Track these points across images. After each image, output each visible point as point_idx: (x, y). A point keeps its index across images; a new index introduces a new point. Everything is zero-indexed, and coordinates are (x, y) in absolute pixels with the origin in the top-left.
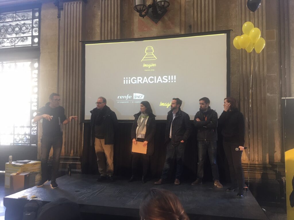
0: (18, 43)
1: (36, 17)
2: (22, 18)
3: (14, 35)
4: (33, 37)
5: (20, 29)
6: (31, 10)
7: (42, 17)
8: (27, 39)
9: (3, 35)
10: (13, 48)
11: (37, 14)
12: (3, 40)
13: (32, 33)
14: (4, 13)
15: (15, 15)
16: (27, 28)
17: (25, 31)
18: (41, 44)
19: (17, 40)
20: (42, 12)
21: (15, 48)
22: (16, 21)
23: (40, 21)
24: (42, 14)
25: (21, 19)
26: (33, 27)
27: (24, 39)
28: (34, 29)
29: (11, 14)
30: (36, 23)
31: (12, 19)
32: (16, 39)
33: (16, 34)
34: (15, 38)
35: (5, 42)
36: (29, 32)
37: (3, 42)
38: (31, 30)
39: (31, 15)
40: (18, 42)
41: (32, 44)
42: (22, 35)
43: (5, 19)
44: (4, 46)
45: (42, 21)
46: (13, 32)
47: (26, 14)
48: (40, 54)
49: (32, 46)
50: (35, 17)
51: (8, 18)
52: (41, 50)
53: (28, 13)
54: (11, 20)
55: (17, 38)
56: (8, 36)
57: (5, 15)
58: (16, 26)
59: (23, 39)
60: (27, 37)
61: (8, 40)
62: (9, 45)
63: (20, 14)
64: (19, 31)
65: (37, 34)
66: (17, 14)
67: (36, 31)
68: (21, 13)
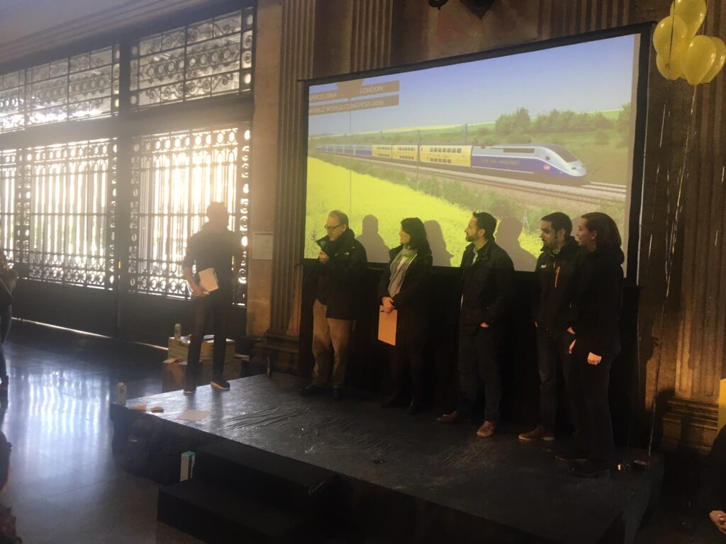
0: (218, 87)
1: (248, 28)
2: (225, 32)
3: (210, 72)
4: (243, 72)
5: (221, 57)
6: (240, 11)
7: (259, 26)
8: (232, 76)
9: (192, 72)
10: (209, 98)
11: (250, 21)
12: (192, 83)
13: (241, 64)
14: (193, 24)
15: (211, 26)
16: (232, 54)
17: (229, 60)
18: (256, 88)
19: (216, 82)
20: (259, 14)
21: (211, 98)
22: (213, 39)
23: (254, 36)
24: (258, 19)
25: (222, 33)
26: (242, 50)
27: (228, 79)
28: (244, 55)
29: (205, 25)
30: (248, 41)
31: (207, 35)
32: (213, 79)
33: (214, 67)
34: (211, 76)
35: (195, 87)
36: (236, 61)
37: (192, 87)
38: (238, 58)
39: (240, 21)
40: (217, 84)
41: (240, 89)
42: (224, 70)
43: (194, 37)
44: (193, 96)
45: (258, 34)
46: (210, 63)
47: (231, 21)
48: (253, 109)
49: (241, 93)
50: (247, 25)
51: (201, 33)
52: (256, 102)
53: (235, 19)
54: (205, 38)
55: (215, 76)
56: (202, 74)
57: (195, 27)
58: (213, 50)
59: (226, 78)
60: (231, 73)
61: (200, 82)
62: (201, 92)
63: (221, 23)
64: (219, 60)
65: (249, 65)
66: (216, 23)
67: (247, 58)
68: (221, 21)
